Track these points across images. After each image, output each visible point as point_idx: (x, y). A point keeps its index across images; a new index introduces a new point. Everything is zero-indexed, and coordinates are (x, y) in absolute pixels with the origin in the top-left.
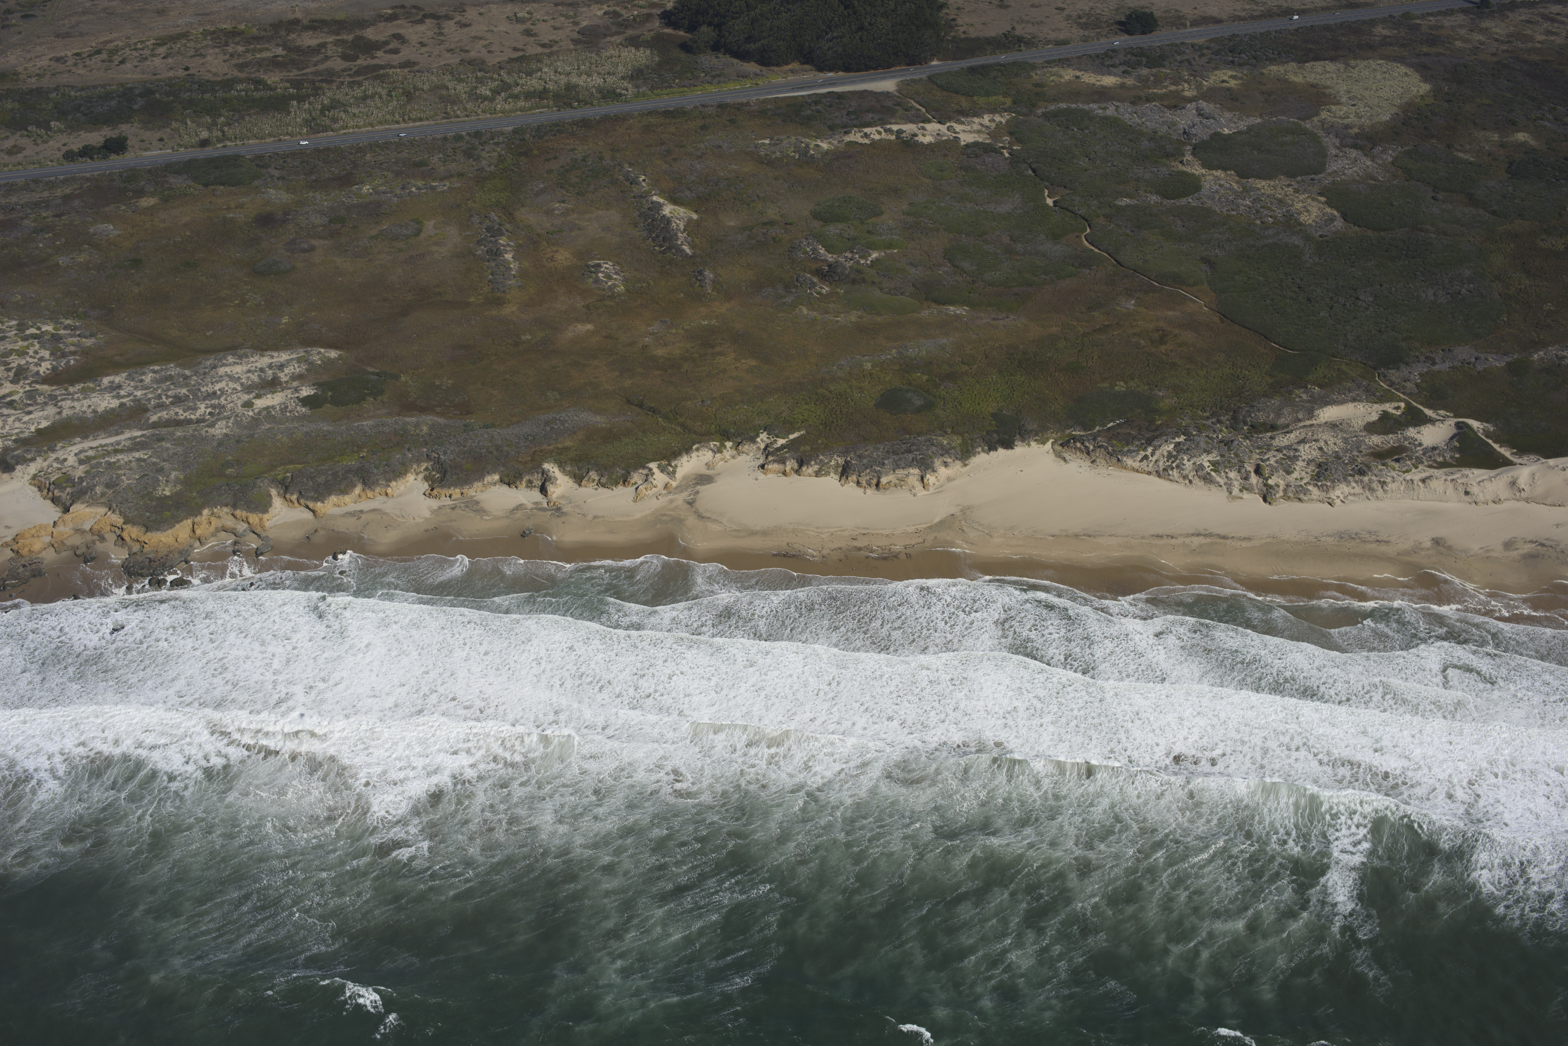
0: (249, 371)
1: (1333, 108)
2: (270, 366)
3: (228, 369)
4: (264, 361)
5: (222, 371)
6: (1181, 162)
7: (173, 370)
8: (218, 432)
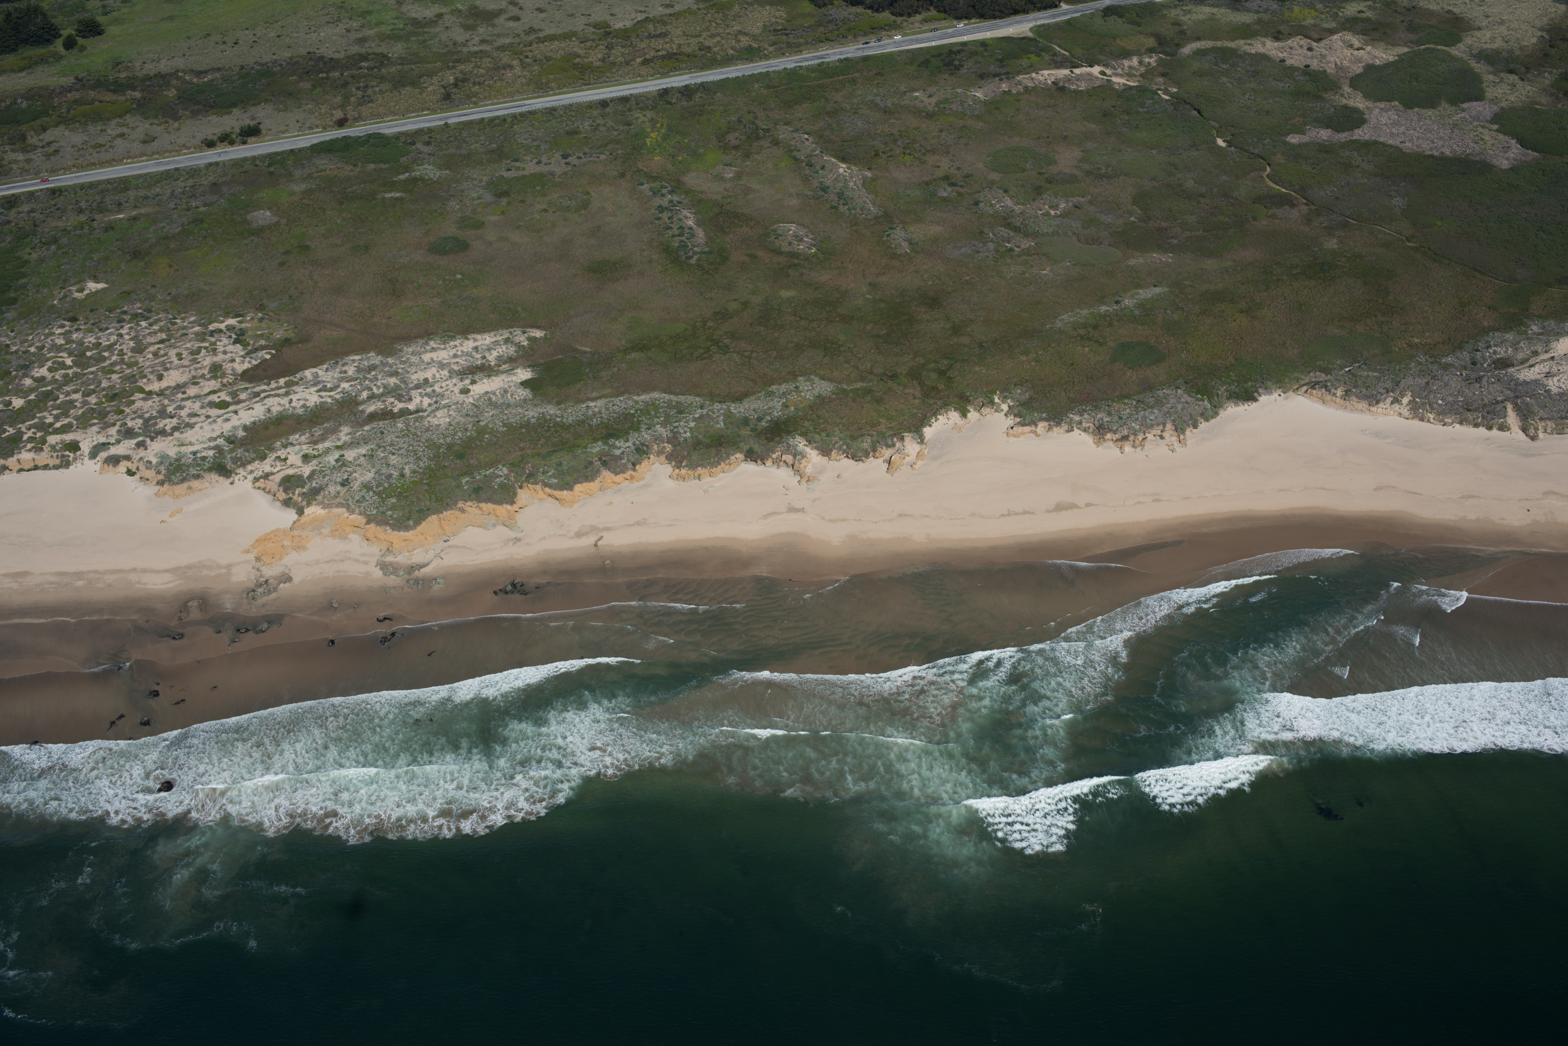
0: (455, 356)
1: (1478, 34)
2: (476, 349)
3: (434, 355)
4: (469, 345)
5: (427, 357)
6: (1342, 95)
7: (374, 358)
8: (442, 421)
